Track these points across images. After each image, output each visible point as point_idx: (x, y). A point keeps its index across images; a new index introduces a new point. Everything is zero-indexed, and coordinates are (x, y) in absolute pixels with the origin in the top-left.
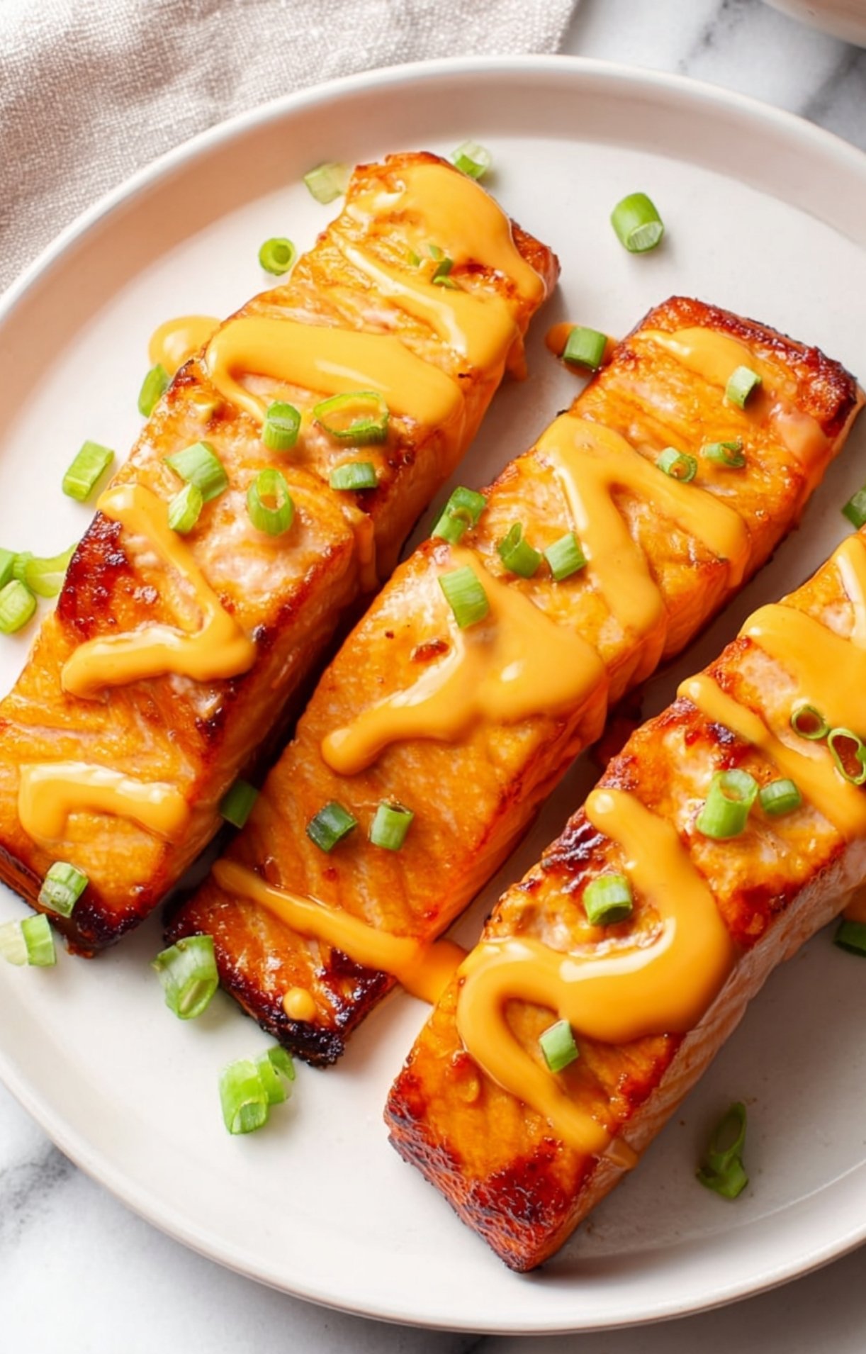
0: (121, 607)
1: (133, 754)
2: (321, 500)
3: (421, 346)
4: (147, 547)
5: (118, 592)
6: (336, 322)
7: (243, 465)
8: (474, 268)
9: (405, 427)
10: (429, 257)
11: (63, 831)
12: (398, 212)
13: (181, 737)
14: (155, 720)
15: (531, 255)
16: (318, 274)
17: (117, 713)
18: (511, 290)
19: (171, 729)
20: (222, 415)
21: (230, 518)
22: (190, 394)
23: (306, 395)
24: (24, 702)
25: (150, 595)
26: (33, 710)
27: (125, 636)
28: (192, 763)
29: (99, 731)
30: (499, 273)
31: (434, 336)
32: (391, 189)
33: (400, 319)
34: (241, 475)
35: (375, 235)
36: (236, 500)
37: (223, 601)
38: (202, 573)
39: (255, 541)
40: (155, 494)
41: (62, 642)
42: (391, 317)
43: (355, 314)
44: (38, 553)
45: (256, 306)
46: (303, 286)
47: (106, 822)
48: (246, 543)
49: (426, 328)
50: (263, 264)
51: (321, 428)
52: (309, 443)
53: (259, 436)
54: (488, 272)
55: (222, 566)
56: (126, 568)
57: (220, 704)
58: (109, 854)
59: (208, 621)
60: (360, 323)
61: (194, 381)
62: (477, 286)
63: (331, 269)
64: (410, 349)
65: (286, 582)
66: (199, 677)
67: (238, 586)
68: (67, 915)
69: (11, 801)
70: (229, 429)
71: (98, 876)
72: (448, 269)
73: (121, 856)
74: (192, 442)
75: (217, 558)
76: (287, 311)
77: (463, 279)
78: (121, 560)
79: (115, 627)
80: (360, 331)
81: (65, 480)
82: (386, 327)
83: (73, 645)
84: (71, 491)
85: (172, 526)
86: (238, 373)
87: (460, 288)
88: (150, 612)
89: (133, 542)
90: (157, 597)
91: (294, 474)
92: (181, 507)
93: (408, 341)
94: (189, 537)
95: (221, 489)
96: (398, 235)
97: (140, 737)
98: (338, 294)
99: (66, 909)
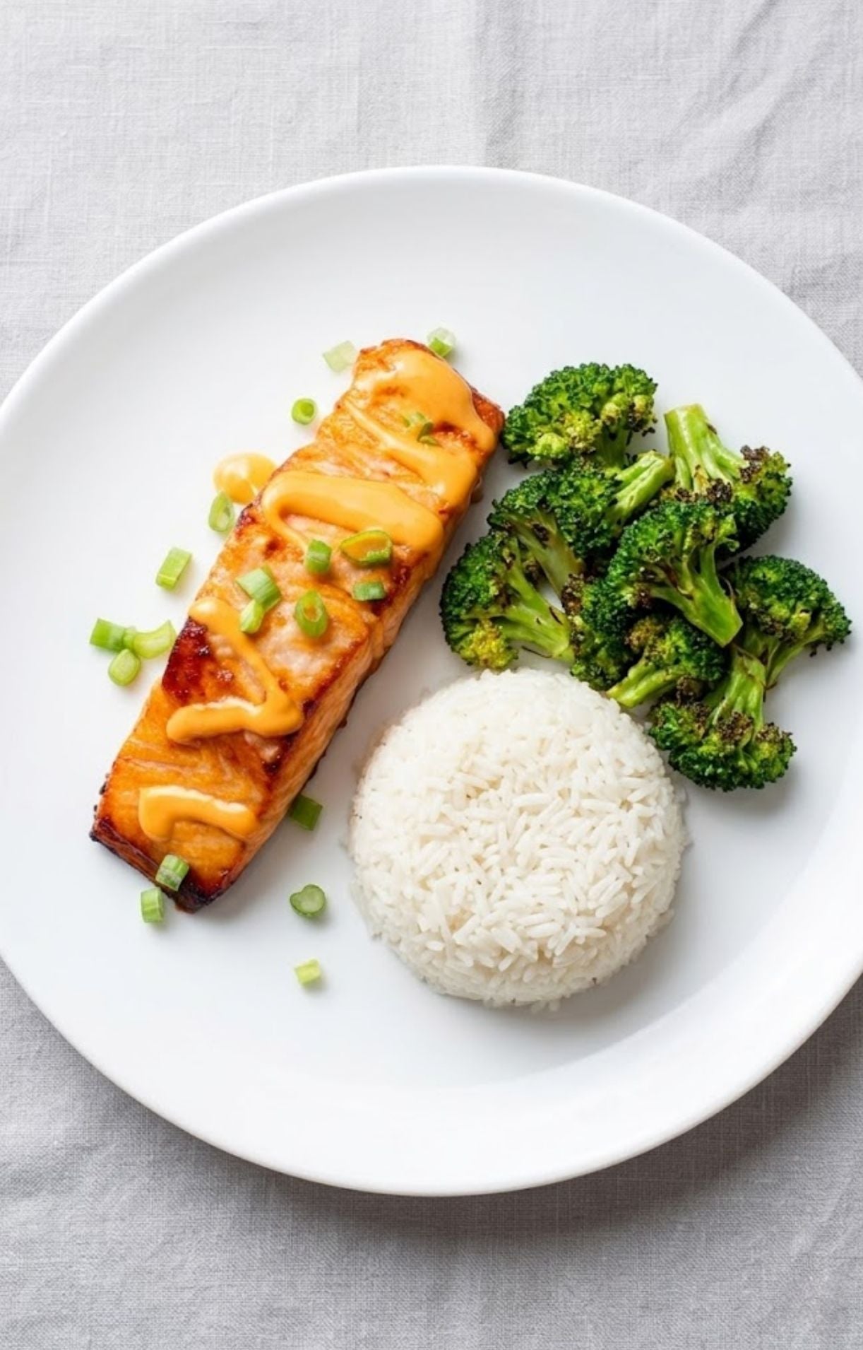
0: (208, 684)
1: (217, 783)
2: (346, 609)
3: (414, 489)
4: (225, 644)
5: (205, 673)
6: (352, 473)
7: (291, 583)
8: (446, 428)
9: (403, 553)
10: (417, 422)
11: (170, 833)
12: (393, 386)
13: (252, 773)
14: (234, 760)
15: (485, 415)
16: (337, 435)
17: (205, 753)
18: (473, 443)
19: (246, 767)
20: (274, 547)
21: (282, 622)
22: (253, 529)
23: (332, 529)
24: (141, 745)
25: (228, 676)
26: (148, 749)
27: (212, 705)
28: (259, 790)
29: (194, 766)
30: (465, 433)
31: (421, 481)
32: (387, 369)
33: (396, 468)
34: (291, 590)
35: (376, 404)
36: (287, 609)
37: (280, 683)
38: (264, 661)
39: (301, 638)
40: (228, 603)
41: (166, 705)
42: (390, 467)
43: (365, 465)
44: (140, 629)
45: (295, 460)
46: (327, 444)
47: (201, 828)
48: (295, 641)
49: (415, 475)
50: (295, 419)
51: (344, 554)
52: (337, 566)
53: (302, 562)
54: (458, 431)
55: (277, 657)
56: (210, 657)
57: (278, 753)
58: (204, 849)
59: (270, 695)
60: (368, 472)
61: (254, 521)
62: (451, 443)
63: (347, 430)
64: (404, 491)
65: (324, 668)
66: (263, 733)
67: (291, 671)
68: (176, 889)
69: (133, 812)
70: (280, 557)
71: (198, 863)
72: (430, 430)
73: (213, 852)
74: (254, 567)
75: (274, 652)
76: (317, 465)
77: (439, 437)
78: (207, 652)
79: (203, 698)
80: (367, 479)
81: (158, 577)
82: (387, 474)
83: (174, 708)
84: (162, 583)
85: (243, 629)
86: (286, 513)
87: (438, 445)
88: (229, 687)
89: (214, 639)
90: (233, 677)
91: (327, 590)
92: (248, 614)
93: (403, 485)
94: (255, 637)
95: (276, 602)
96: (393, 404)
97: (222, 771)
98: (352, 450)
99: (175, 886)
